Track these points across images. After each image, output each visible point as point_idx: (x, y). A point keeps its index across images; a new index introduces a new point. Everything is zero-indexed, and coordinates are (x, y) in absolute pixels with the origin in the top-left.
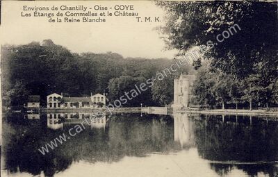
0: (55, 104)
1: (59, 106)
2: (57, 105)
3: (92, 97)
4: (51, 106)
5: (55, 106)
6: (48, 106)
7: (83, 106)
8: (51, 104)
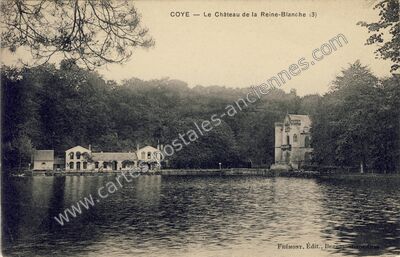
0: (78, 163)
1: (85, 167)
2: (82, 165)
3: (139, 153)
4: (71, 167)
5: (78, 167)
6: (68, 168)
7: (124, 167)
8: (72, 163)
